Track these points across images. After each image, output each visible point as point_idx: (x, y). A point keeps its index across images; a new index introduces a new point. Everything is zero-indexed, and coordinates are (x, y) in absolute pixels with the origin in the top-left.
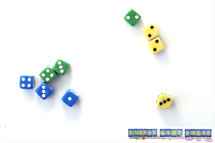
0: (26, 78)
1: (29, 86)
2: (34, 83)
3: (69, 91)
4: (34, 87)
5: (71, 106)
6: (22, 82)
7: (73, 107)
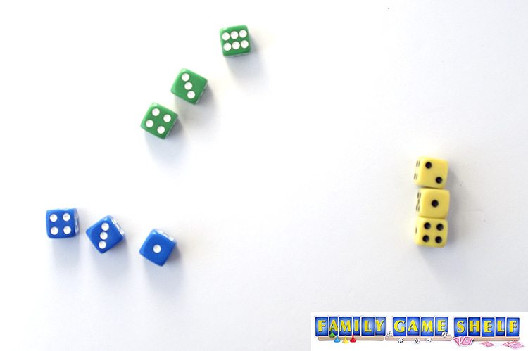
0: (60, 214)
1: (67, 230)
2: (78, 224)
3: (154, 233)
4: (79, 232)
5: (161, 264)
6: (50, 225)
7: (165, 266)
